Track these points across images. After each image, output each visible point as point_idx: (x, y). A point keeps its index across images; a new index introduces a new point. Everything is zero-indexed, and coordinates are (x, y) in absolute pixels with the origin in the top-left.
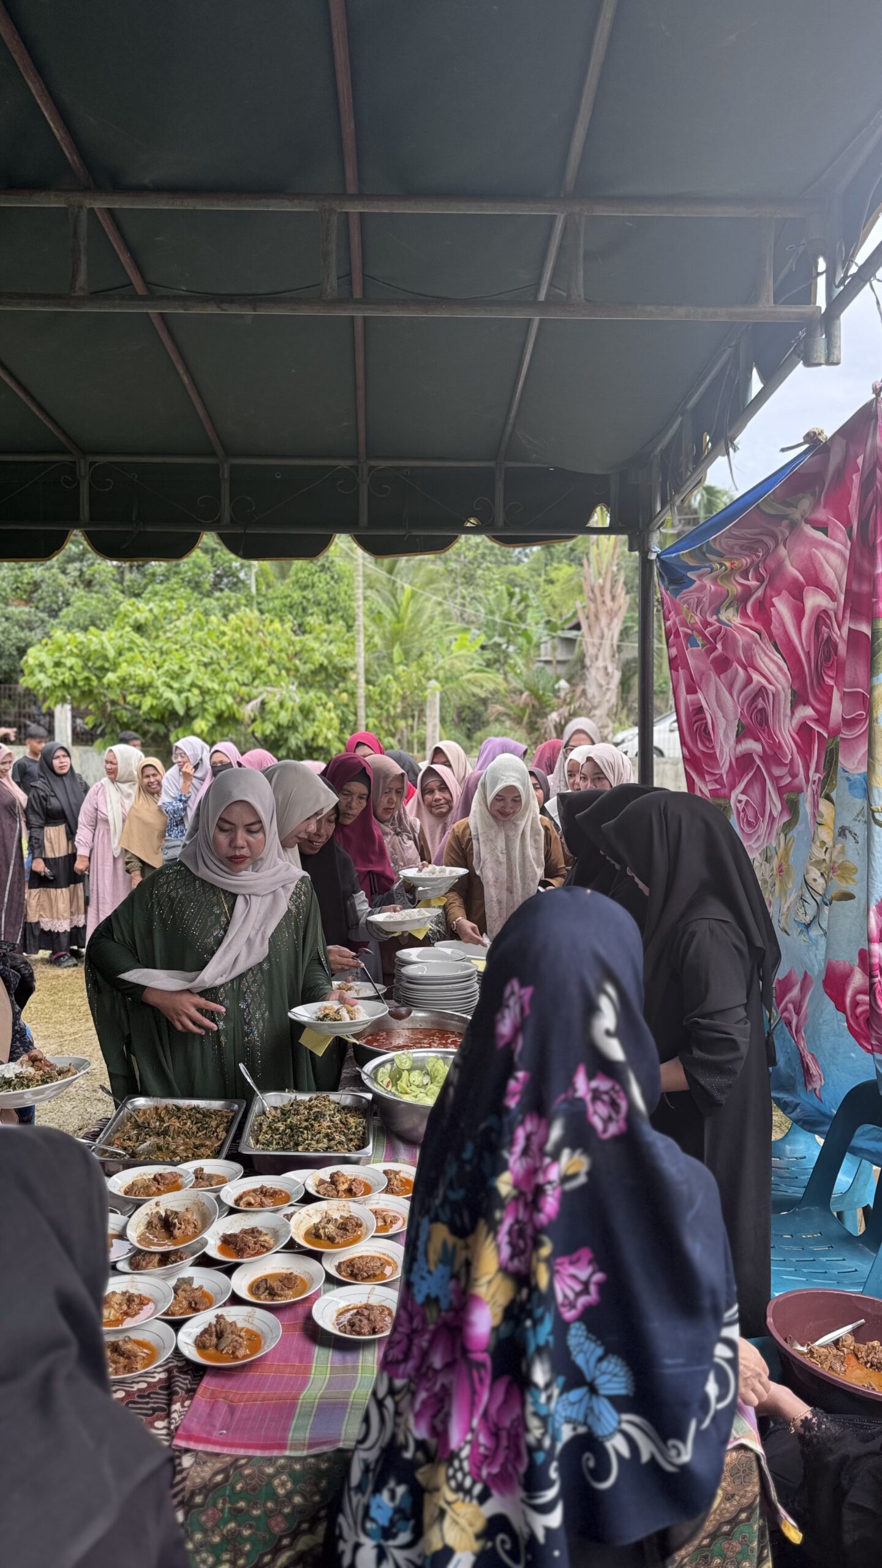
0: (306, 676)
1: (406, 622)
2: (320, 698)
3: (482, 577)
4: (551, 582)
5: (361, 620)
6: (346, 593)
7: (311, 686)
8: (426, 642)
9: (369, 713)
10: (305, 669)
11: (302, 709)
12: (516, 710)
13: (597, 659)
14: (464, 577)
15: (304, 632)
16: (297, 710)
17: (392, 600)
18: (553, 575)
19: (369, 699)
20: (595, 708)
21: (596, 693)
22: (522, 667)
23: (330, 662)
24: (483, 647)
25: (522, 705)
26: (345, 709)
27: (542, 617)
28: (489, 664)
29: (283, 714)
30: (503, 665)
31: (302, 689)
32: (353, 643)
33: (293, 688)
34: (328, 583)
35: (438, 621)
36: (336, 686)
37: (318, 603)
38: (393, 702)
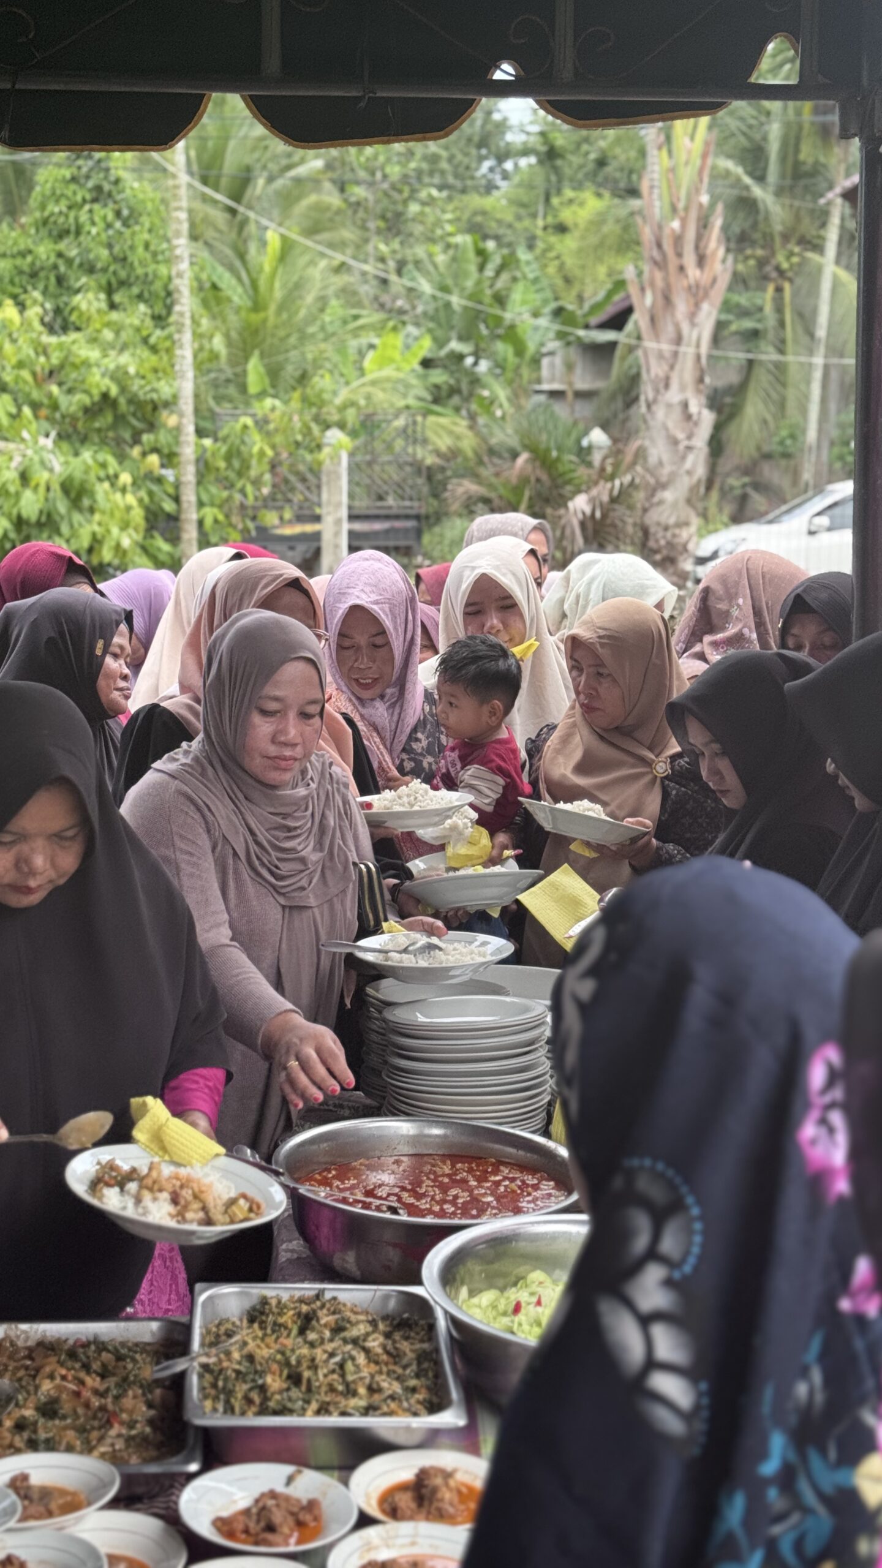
0: (74, 419)
1: (272, 308)
2: (104, 465)
3: (419, 218)
4: (562, 229)
5: (186, 304)
6: (147, 246)
7: (84, 440)
8: (310, 351)
9: (205, 498)
10: (71, 403)
11: (66, 487)
12: (502, 491)
13: (667, 386)
14: (383, 217)
15: (65, 328)
16: (56, 487)
17: (238, 264)
18: (566, 215)
19: (204, 467)
20: (663, 486)
21: (666, 458)
22: (506, 404)
23: (123, 389)
24: (426, 363)
25: (514, 481)
26: (155, 488)
27: (545, 302)
28: (439, 397)
29: (28, 495)
30: (467, 399)
31: (65, 446)
32: (168, 351)
33: (49, 443)
34: (109, 226)
35: (336, 309)
36: (136, 440)
37: (91, 270)
38: (253, 473)
